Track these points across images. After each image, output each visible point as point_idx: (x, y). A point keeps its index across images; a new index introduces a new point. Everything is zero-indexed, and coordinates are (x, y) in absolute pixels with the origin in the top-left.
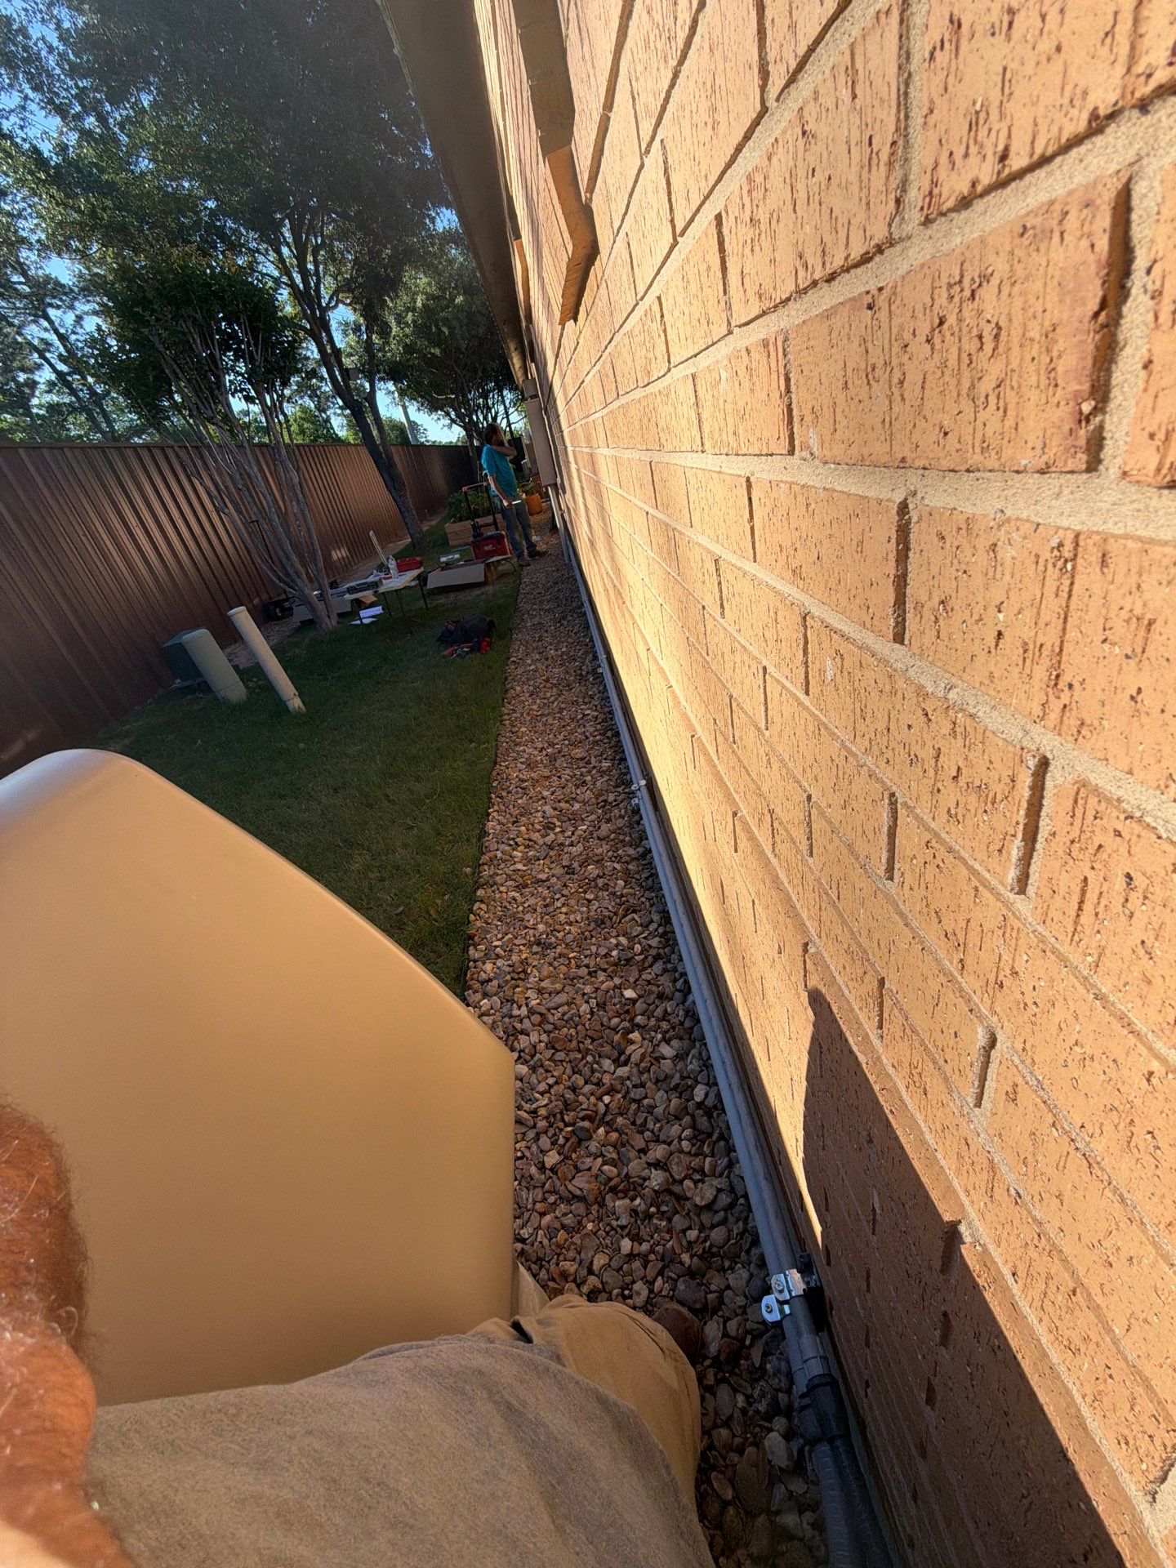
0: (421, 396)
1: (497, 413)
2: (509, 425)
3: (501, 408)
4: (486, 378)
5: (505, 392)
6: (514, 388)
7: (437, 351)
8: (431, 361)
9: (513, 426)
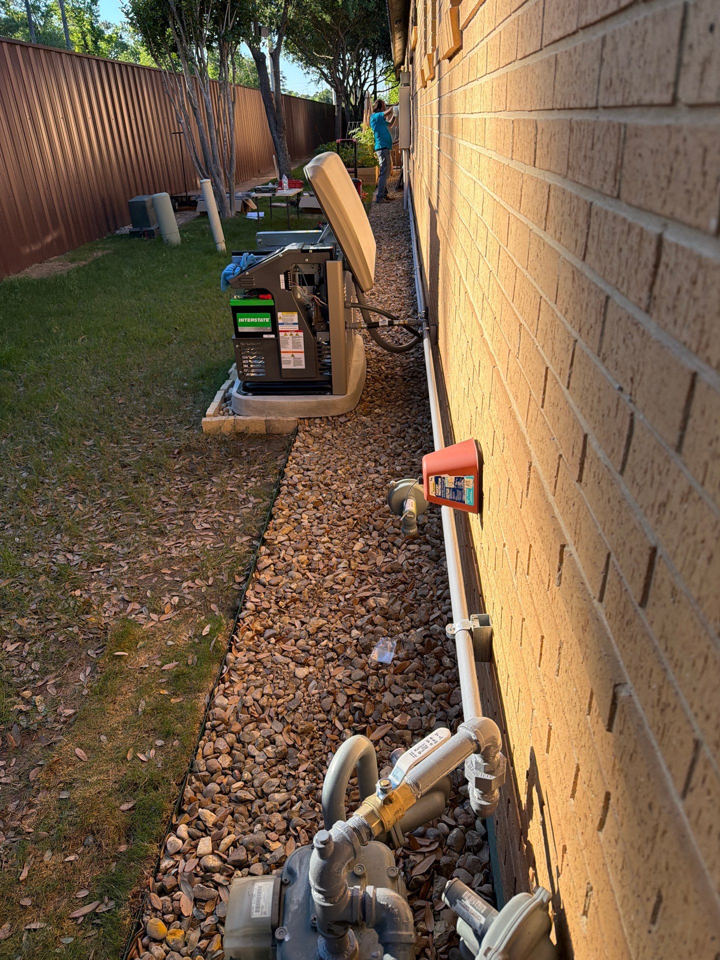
0: (301, 51)
1: (365, 79)
2: (375, 92)
3: (372, 74)
4: (365, 45)
5: (379, 61)
6: (388, 57)
7: (327, 18)
8: (319, 24)
9: (378, 94)
